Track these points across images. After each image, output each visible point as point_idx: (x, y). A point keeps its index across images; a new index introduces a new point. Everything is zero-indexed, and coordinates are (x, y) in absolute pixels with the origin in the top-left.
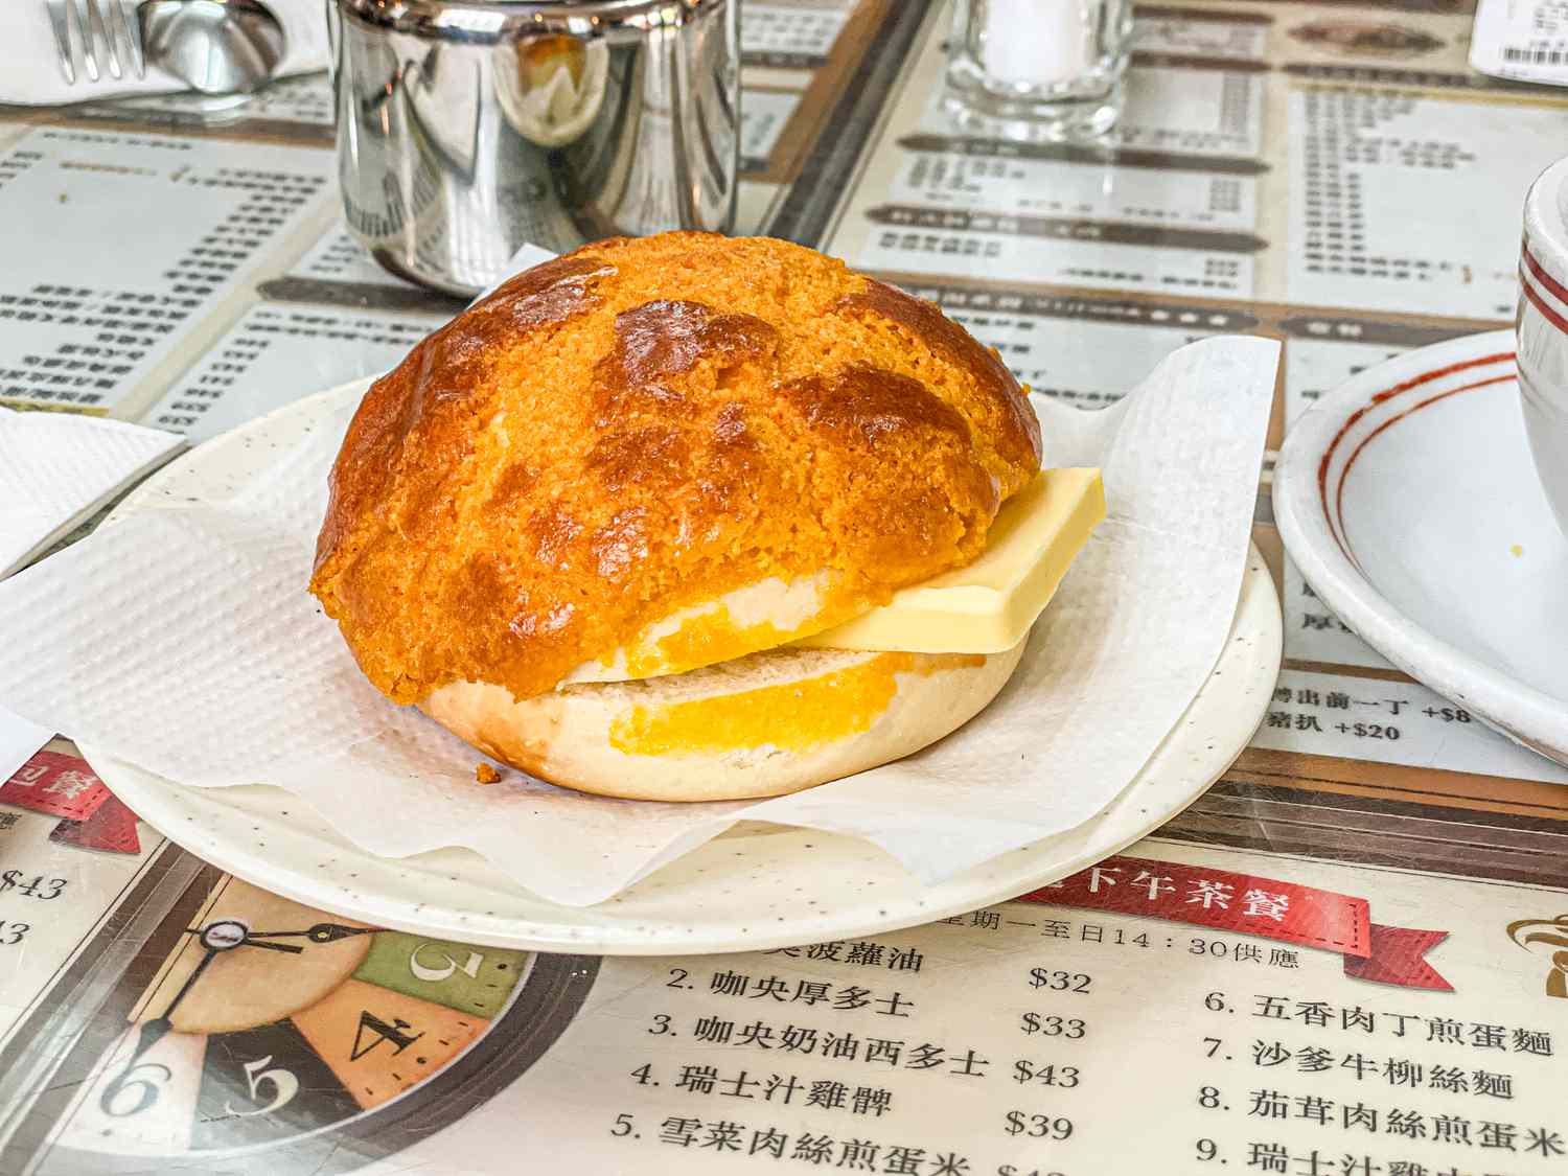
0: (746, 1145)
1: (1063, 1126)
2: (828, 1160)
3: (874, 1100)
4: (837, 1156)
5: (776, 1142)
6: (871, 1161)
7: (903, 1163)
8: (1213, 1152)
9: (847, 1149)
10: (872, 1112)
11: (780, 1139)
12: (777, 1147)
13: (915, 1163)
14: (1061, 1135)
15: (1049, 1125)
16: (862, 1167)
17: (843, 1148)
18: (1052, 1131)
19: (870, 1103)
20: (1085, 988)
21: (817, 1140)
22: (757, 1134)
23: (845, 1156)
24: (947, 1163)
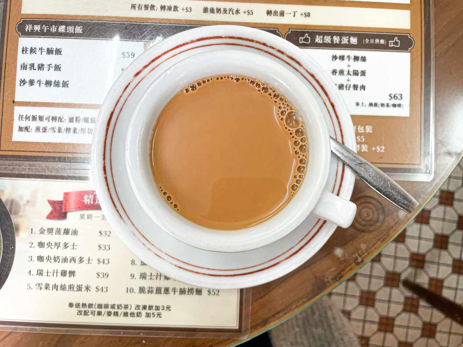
0: (51, 289)
1: (107, 275)
2: (66, 290)
3: (72, 273)
4: (67, 289)
5: (56, 287)
6: (73, 289)
7: (79, 288)
8: (133, 277)
9: (69, 286)
10: (72, 276)
11: (57, 286)
12: (57, 288)
13: (81, 288)
14: (106, 277)
15: (104, 275)
16: (72, 291)
17: (68, 286)
18: (105, 276)
19: (72, 274)
20: (110, 235)
21: (63, 285)
22: (53, 285)
23: (69, 289)
24: (87, 287)
